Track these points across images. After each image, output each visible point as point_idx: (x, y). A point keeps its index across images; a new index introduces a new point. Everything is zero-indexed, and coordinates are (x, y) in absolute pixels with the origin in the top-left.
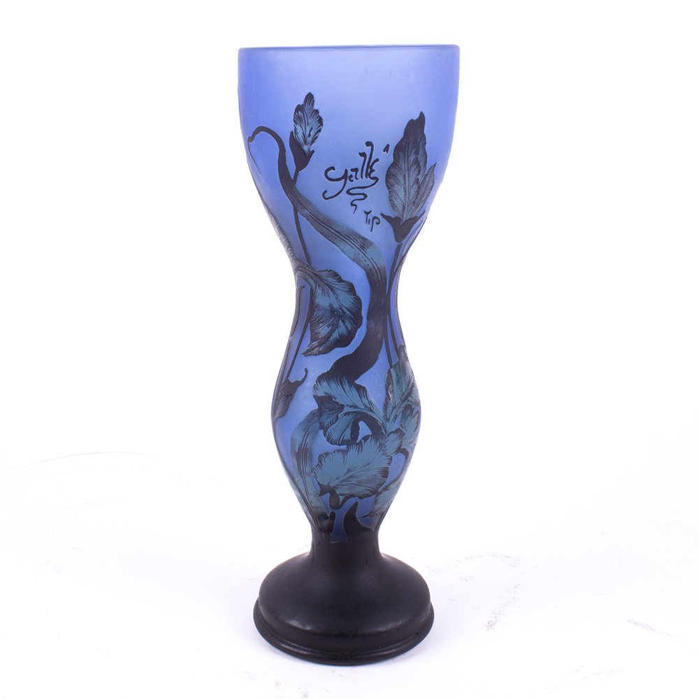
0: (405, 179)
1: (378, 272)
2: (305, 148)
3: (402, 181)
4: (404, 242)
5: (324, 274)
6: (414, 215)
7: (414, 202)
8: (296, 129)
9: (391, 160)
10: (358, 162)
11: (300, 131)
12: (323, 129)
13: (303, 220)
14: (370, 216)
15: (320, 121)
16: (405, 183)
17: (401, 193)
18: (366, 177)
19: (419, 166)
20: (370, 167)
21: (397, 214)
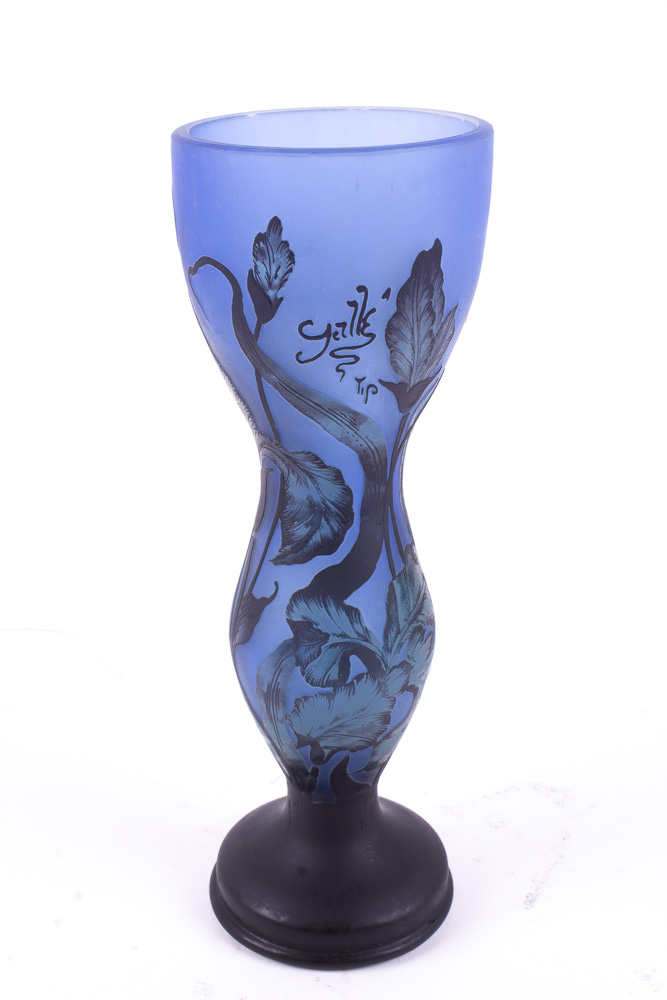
0: (412, 333)
1: (375, 453)
2: (271, 293)
3: (409, 336)
4: (411, 411)
5: (300, 457)
6: (426, 376)
7: (426, 361)
8: (256, 267)
9: (393, 309)
10: (346, 314)
11: (262, 269)
12: (295, 268)
13: (269, 388)
14: (364, 384)
15: (291, 256)
16: (413, 338)
17: (408, 352)
18: (358, 334)
19: (433, 314)
20: (364, 321)
21: (401, 379)
